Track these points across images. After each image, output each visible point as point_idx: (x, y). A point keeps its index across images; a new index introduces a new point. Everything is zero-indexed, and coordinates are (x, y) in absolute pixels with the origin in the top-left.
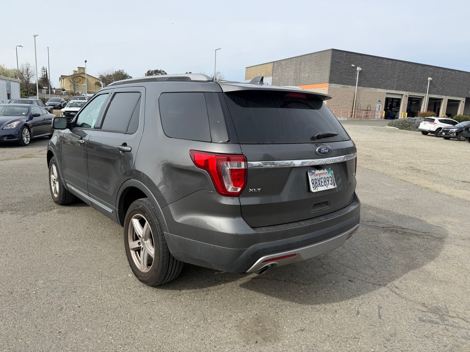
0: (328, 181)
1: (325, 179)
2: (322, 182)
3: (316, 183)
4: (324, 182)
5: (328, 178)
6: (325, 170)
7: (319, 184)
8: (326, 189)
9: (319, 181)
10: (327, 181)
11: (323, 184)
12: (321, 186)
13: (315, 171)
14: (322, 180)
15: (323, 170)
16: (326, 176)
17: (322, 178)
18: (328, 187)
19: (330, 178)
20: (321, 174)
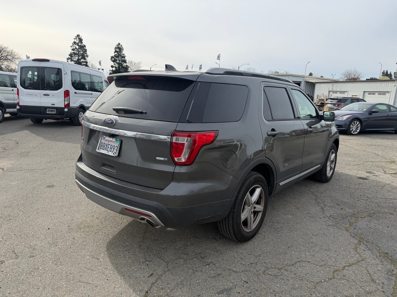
0: (114, 149)
1: (112, 146)
2: (108, 147)
3: (104, 146)
4: (110, 148)
5: (114, 147)
6: (114, 139)
7: (106, 148)
8: (107, 153)
9: (106, 146)
10: (112, 149)
11: (109, 150)
12: (107, 150)
13: (106, 137)
14: (109, 146)
15: (112, 139)
16: (113, 144)
17: (110, 144)
18: (109, 153)
19: (116, 147)
20: (110, 141)
